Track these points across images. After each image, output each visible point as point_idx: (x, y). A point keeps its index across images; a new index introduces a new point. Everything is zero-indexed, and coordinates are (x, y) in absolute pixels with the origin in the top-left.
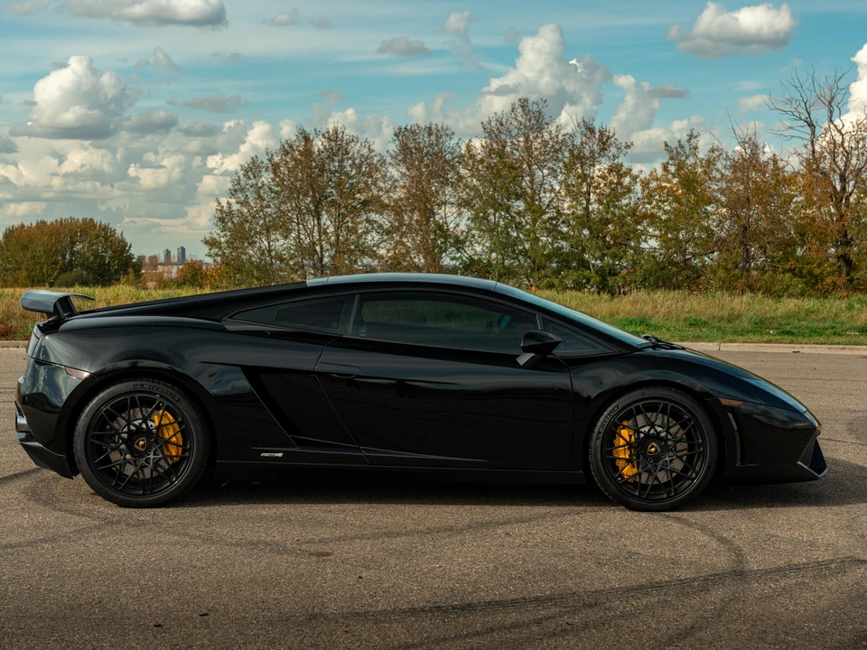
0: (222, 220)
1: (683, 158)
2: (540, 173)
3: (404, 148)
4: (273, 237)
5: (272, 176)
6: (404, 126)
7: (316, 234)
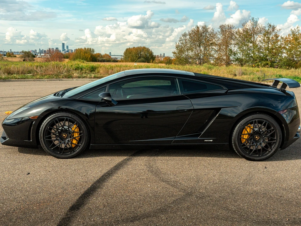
0: (177, 47)
1: (295, 33)
2: (256, 37)
3: (222, 30)
4: (189, 52)
5: (189, 37)
6: (222, 25)
7: (199, 51)
